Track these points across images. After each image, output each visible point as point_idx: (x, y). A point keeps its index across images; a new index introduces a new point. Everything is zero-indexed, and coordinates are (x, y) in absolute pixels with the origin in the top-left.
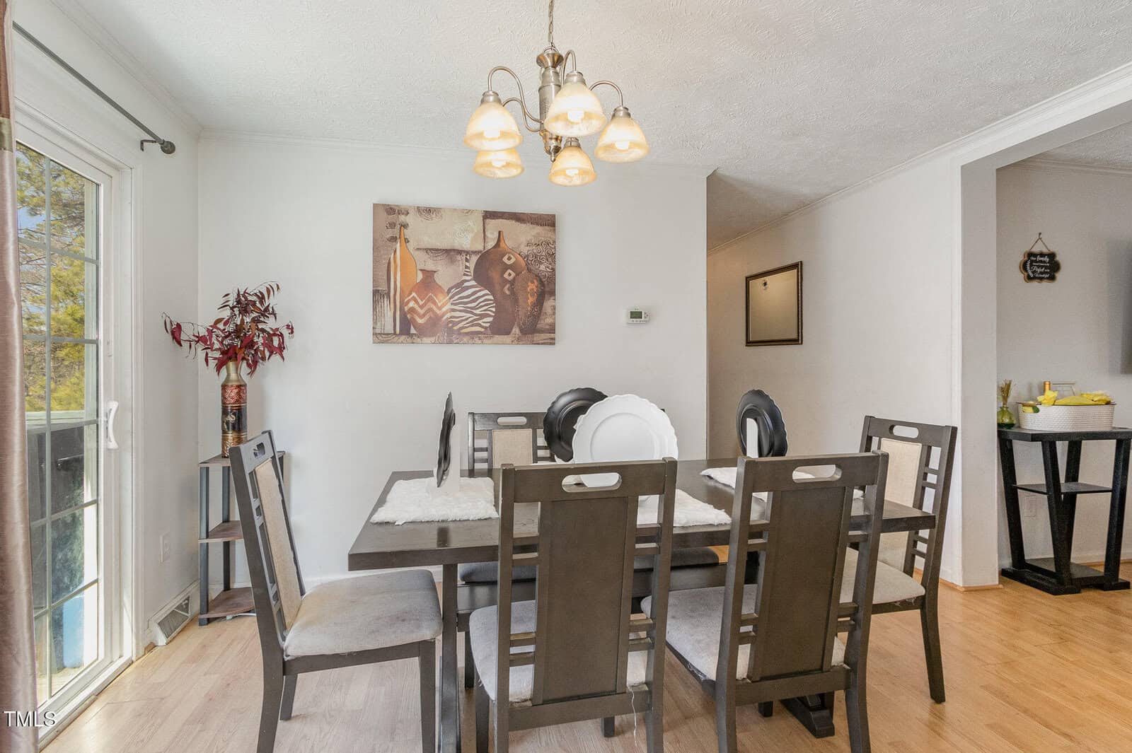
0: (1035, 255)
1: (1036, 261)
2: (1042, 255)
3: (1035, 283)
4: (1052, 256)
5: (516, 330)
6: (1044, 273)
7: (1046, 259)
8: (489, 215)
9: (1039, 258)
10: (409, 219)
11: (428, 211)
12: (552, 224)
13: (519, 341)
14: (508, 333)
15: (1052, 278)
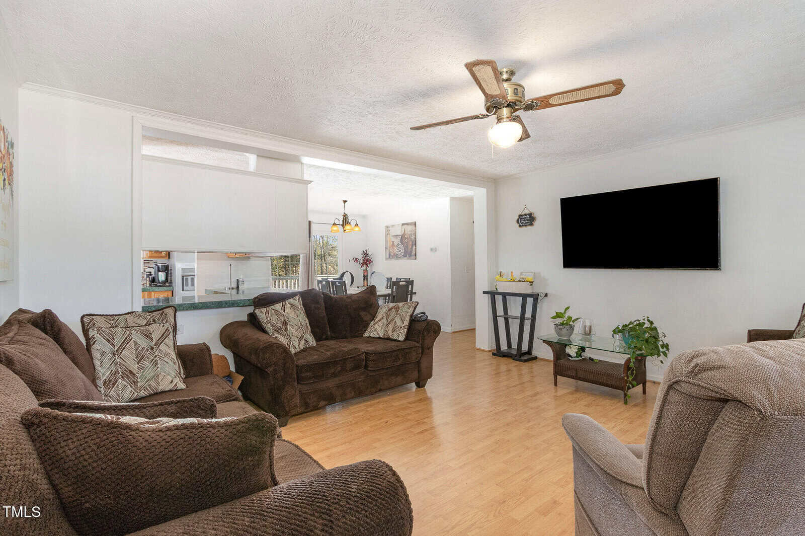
0: (522, 216)
1: (523, 218)
2: (526, 215)
3: (524, 228)
4: (530, 214)
5: (408, 256)
6: (528, 223)
7: (528, 216)
8: (403, 224)
9: (524, 217)
10: (390, 229)
11: (393, 226)
12: (415, 224)
13: (408, 259)
14: (406, 257)
15: (531, 224)
